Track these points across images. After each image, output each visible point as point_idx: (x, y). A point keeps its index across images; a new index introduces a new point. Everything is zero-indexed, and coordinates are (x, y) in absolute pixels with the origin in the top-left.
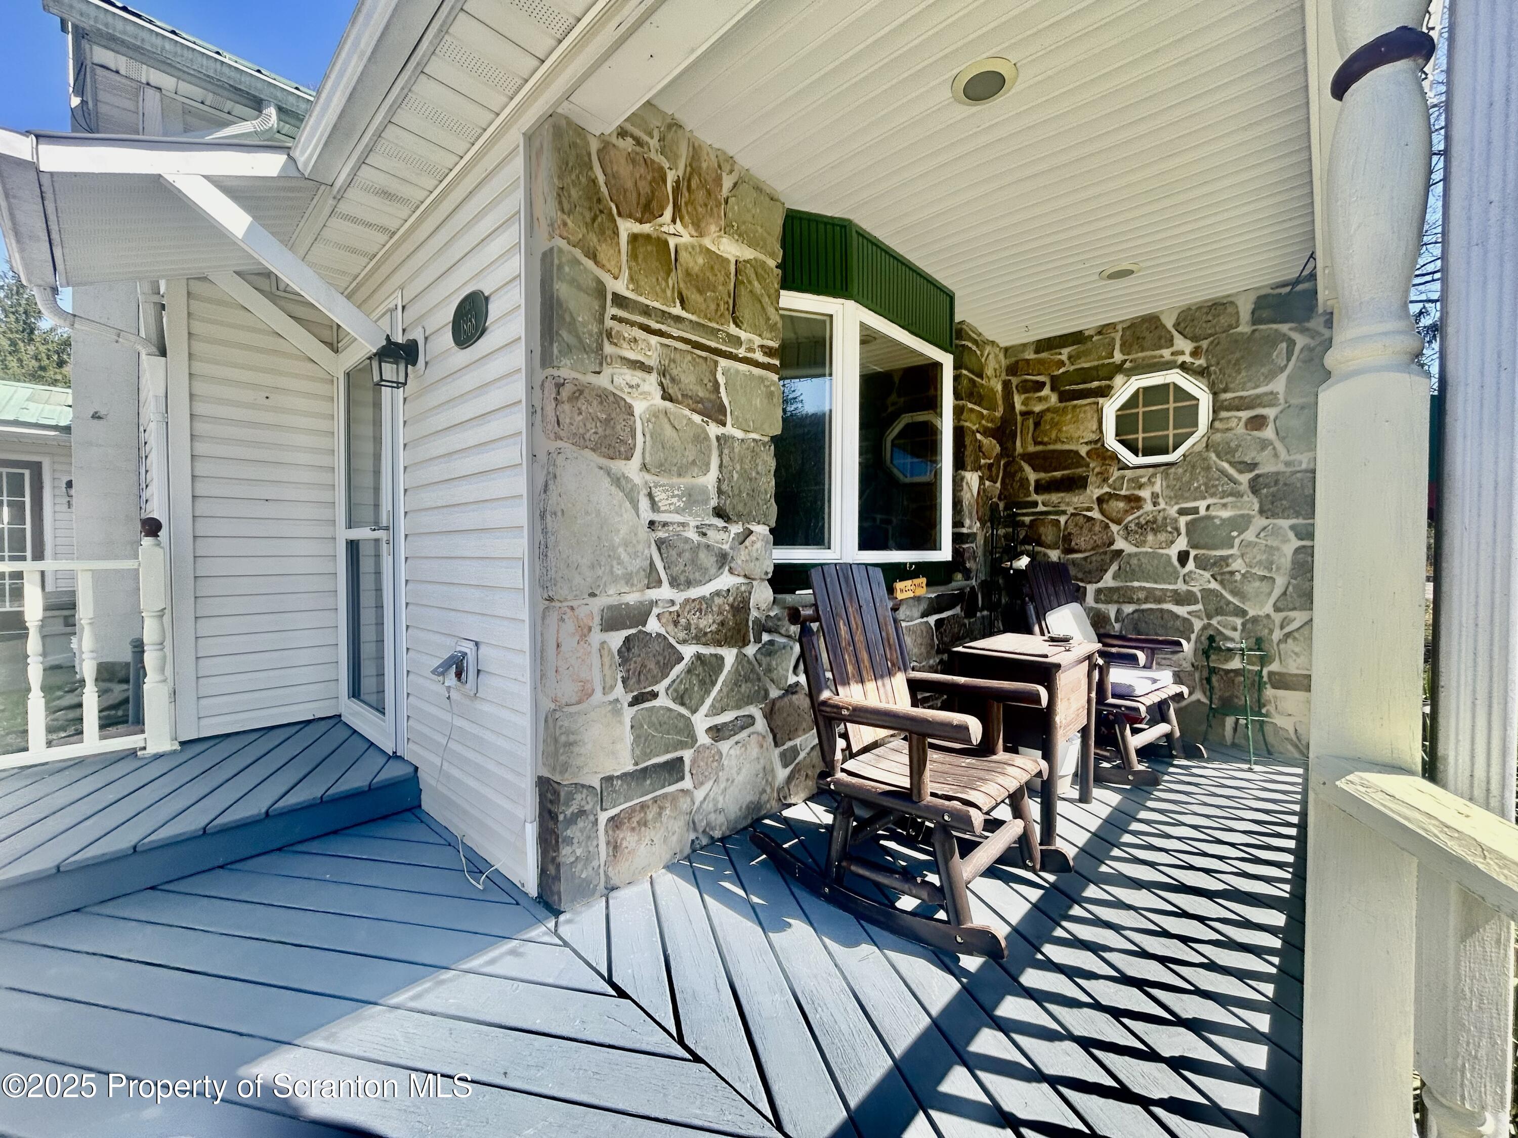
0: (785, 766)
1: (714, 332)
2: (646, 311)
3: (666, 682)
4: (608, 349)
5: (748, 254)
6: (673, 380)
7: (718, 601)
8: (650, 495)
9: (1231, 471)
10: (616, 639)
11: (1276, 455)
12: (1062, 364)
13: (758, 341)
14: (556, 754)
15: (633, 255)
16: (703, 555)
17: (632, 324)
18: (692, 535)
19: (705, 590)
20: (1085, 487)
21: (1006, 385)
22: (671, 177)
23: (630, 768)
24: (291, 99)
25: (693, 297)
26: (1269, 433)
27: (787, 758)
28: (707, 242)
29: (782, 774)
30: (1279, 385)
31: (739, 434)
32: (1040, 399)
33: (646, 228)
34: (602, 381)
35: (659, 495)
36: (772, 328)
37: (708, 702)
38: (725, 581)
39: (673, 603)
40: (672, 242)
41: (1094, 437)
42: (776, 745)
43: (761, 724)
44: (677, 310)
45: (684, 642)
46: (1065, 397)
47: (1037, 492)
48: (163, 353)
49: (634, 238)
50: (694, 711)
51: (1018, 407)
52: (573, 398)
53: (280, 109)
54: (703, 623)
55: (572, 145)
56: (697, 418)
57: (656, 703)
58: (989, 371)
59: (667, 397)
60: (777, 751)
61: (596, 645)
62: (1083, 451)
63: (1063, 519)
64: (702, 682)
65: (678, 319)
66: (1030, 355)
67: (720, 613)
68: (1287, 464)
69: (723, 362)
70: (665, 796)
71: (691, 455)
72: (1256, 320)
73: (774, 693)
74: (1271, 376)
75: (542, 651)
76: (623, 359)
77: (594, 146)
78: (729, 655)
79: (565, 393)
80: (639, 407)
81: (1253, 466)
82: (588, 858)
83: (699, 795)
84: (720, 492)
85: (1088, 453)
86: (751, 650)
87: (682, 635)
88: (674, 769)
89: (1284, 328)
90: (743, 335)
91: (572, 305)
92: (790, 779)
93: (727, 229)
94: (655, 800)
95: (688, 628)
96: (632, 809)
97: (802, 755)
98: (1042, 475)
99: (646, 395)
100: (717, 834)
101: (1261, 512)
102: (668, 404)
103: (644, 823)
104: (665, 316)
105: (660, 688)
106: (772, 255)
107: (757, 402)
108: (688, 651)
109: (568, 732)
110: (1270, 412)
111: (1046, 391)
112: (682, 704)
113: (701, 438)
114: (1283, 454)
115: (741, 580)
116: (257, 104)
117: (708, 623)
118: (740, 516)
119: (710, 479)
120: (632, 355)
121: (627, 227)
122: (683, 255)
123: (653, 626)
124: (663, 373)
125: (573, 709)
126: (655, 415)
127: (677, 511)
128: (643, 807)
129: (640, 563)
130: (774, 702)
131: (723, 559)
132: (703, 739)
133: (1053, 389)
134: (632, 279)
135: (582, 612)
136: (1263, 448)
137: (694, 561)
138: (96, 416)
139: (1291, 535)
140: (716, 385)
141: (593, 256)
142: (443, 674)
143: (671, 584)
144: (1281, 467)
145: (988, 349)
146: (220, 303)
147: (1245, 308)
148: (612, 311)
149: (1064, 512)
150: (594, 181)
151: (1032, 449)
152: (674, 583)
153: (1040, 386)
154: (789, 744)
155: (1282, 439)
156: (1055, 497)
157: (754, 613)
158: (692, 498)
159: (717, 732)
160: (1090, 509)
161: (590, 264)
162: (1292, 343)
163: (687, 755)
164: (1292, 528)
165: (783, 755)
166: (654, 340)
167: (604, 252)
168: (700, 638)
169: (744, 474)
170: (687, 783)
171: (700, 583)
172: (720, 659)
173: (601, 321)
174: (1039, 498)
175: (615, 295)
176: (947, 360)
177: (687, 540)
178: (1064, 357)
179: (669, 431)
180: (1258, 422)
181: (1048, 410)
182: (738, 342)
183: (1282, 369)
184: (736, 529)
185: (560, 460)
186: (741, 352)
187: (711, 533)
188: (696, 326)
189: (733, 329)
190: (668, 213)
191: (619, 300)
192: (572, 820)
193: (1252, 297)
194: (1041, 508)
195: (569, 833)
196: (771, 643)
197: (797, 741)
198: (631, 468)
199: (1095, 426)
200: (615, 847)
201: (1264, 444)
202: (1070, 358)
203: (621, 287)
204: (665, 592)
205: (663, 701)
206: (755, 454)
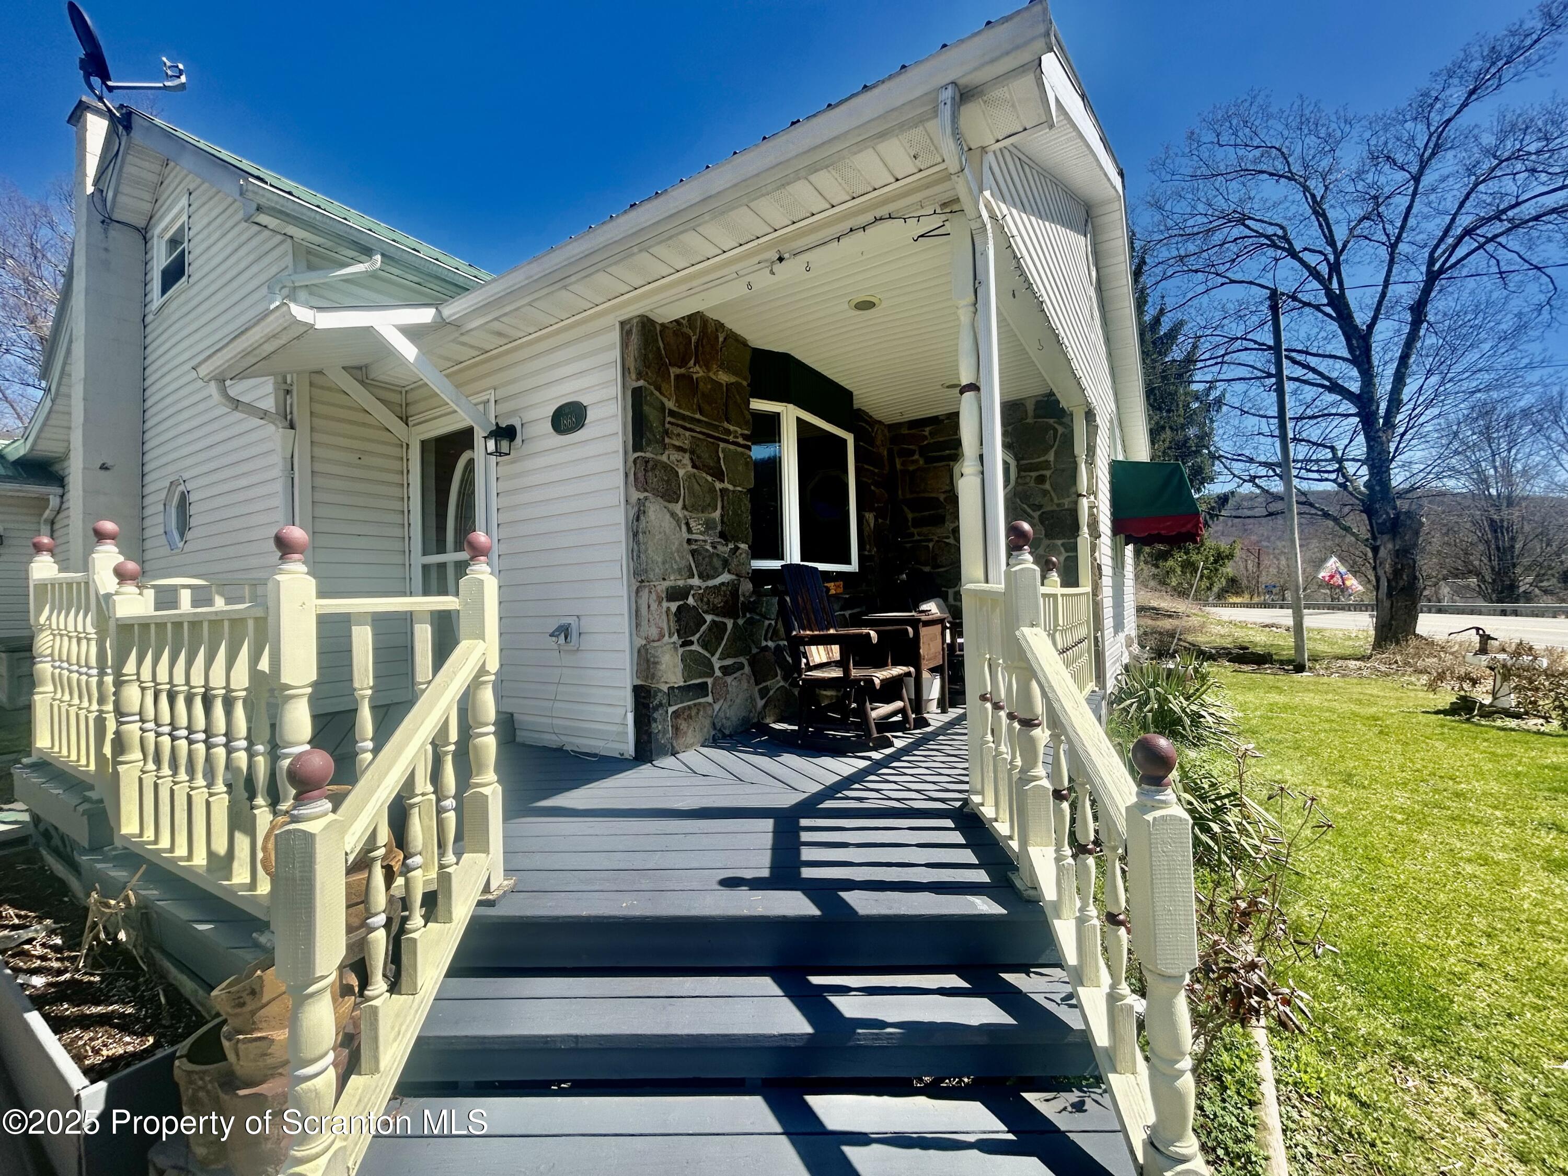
0: (762, 698)
1: (716, 428)
2: (684, 418)
3: (698, 635)
4: (667, 440)
5: (732, 379)
6: (698, 457)
7: (723, 588)
8: (687, 524)
9: (1029, 510)
10: (674, 606)
11: (1052, 500)
12: (925, 438)
13: (739, 431)
14: (648, 668)
15: (677, 387)
16: (715, 560)
17: (678, 425)
18: (708, 547)
19: (717, 581)
20: (944, 522)
21: (890, 451)
22: (694, 339)
23: (682, 684)
24: (392, 250)
25: (707, 408)
26: (1047, 486)
27: (763, 693)
28: (711, 375)
29: (760, 703)
30: (1051, 456)
31: (731, 487)
32: (913, 462)
33: (683, 371)
34: (664, 458)
35: (692, 524)
36: (747, 423)
37: (720, 650)
38: (725, 577)
39: (700, 588)
40: (695, 376)
41: (948, 488)
42: (757, 684)
43: (747, 669)
44: (698, 416)
45: (706, 612)
46: (929, 460)
47: (914, 526)
48: (292, 426)
49: (677, 377)
50: (713, 655)
51: (898, 466)
52: (653, 469)
53: (383, 255)
54: (716, 601)
55: (649, 331)
56: (709, 478)
57: (693, 648)
58: (878, 442)
59: (694, 466)
60: (757, 689)
61: (665, 609)
62: (942, 497)
63: (931, 545)
64: (716, 638)
65: (699, 421)
66: (905, 431)
67: (725, 596)
68: (1058, 505)
69: (722, 445)
70: (700, 704)
71: (708, 500)
72: (1036, 416)
73: (755, 651)
74: (1046, 451)
75: (637, 611)
76: (674, 446)
77: (658, 328)
78: (730, 624)
79: (649, 466)
80: (681, 473)
81: (1040, 507)
82: (665, 732)
83: (717, 707)
84: (722, 522)
85: (945, 499)
86: (741, 622)
87: (705, 607)
88: (702, 689)
89: (1051, 421)
90: (732, 428)
91: (651, 418)
92: (765, 706)
93: (721, 367)
94: (695, 705)
95: (708, 603)
96: (684, 708)
97: (771, 693)
98: (917, 515)
99: (684, 466)
100: (727, 732)
101: (1046, 536)
102: (695, 471)
103: (690, 717)
104: (693, 420)
105: (694, 638)
106: (745, 379)
107: (740, 468)
108: (709, 618)
109: (654, 657)
110: (1047, 473)
111: (916, 457)
112: (707, 650)
113: (712, 490)
114: (1056, 501)
115: (734, 577)
116: (367, 251)
117: (718, 601)
118: (733, 537)
119: (717, 515)
120: (677, 443)
121: (674, 371)
122: (701, 385)
123: (691, 601)
124: (692, 452)
125: (655, 644)
126: (689, 476)
127: (701, 533)
128: (689, 707)
129: (683, 563)
130: (755, 655)
131: (726, 563)
132: (718, 673)
133: (921, 455)
134: (677, 401)
135: (659, 588)
136: (1045, 496)
137: (710, 563)
138: (104, 467)
139: (1062, 549)
140: (719, 458)
141: (659, 389)
142: (557, 636)
143: (700, 577)
144: (1055, 508)
145: (877, 426)
146: (329, 389)
147: (1030, 407)
148: (668, 419)
149: (931, 540)
150: (659, 348)
151: (908, 496)
152: (701, 576)
153: (912, 453)
154: (764, 684)
155: (1054, 490)
156: (925, 530)
157: (742, 599)
158: (709, 525)
159: (726, 670)
160: (948, 537)
161: (657, 393)
162: (1056, 431)
163: (710, 681)
164: (1063, 545)
165: (760, 691)
166: (688, 434)
167: (664, 386)
168: (714, 610)
169: (734, 512)
170: (710, 699)
171: (714, 577)
172: (725, 624)
173: (664, 425)
174: (915, 531)
175: (670, 410)
176: (850, 438)
177: (707, 550)
178: (927, 433)
179: (696, 487)
180: (1041, 479)
181: (918, 469)
182: (728, 432)
183: (1052, 447)
184: (731, 546)
185: (647, 504)
186: (731, 438)
187: (719, 547)
188: (708, 425)
189: (726, 425)
190: (692, 362)
191: (672, 413)
192: (656, 709)
193: (1033, 401)
194: (916, 537)
195: (655, 715)
196: (751, 618)
197: (768, 683)
198: (678, 508)
199: (948, 482)
200: (676, 729)
201: (1045, 493)
202: (930, 433)
203: (670, 404)
204: (696, 581)
205: (695, 647)
206: (740, 500)
